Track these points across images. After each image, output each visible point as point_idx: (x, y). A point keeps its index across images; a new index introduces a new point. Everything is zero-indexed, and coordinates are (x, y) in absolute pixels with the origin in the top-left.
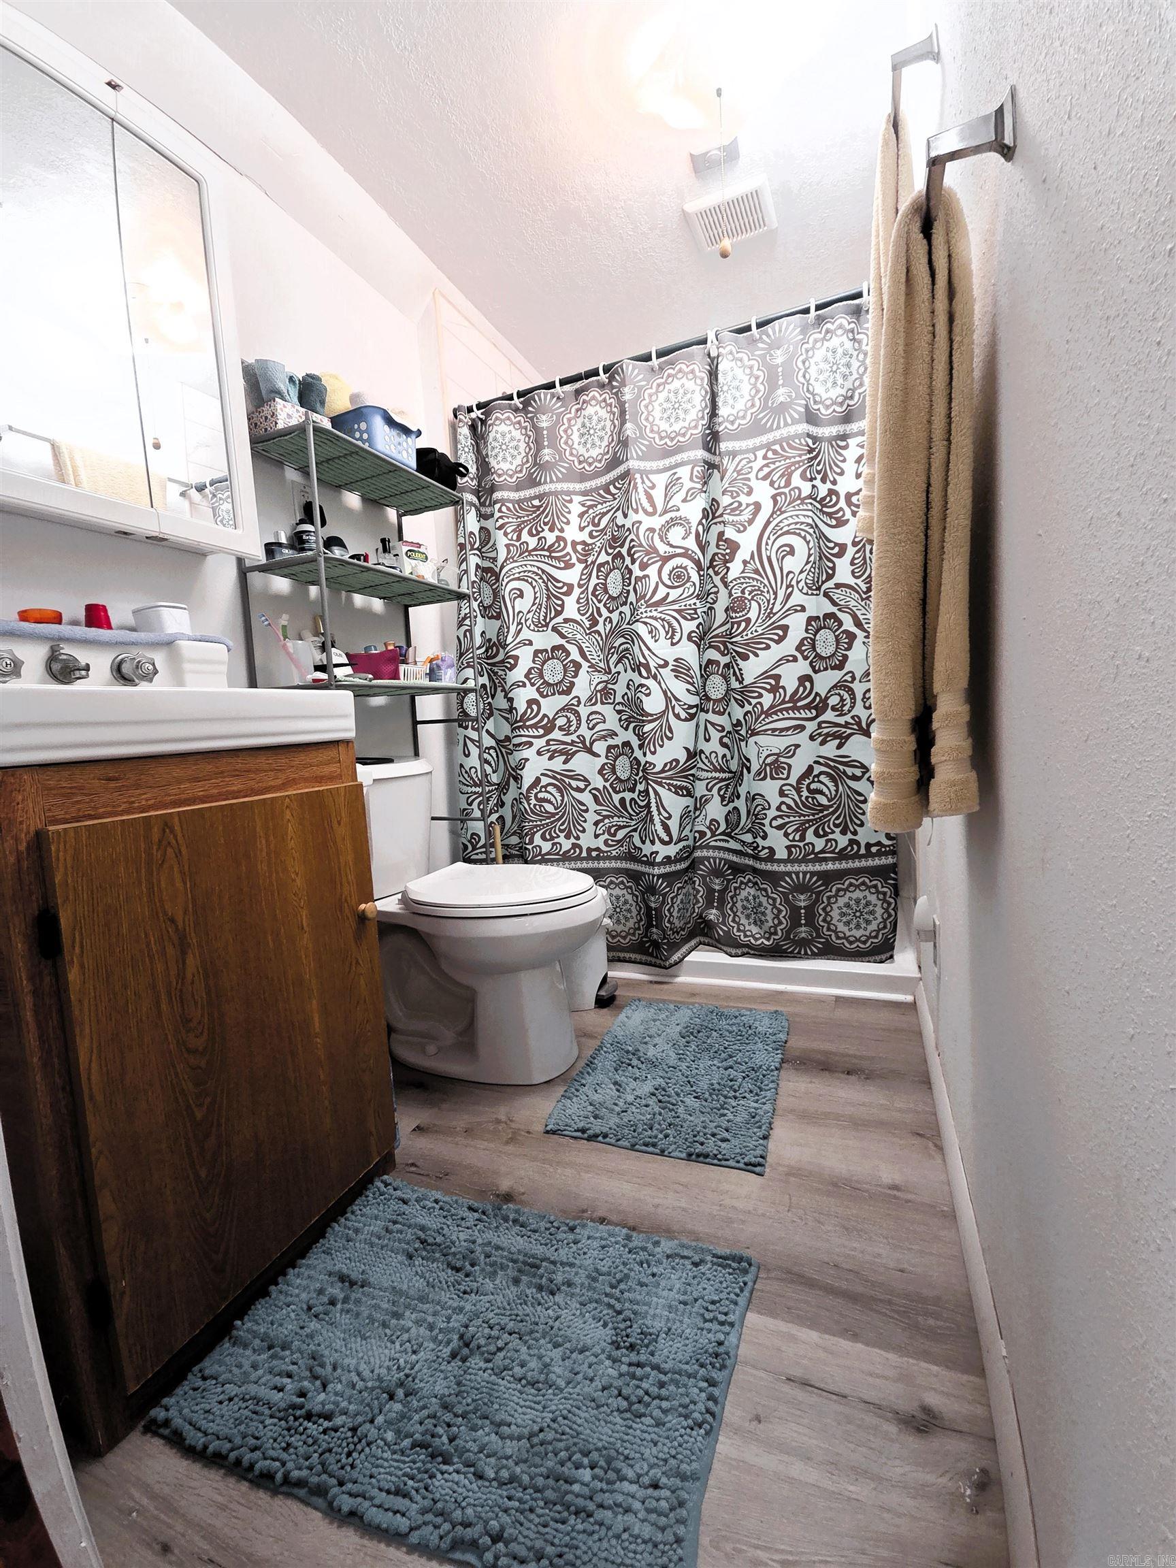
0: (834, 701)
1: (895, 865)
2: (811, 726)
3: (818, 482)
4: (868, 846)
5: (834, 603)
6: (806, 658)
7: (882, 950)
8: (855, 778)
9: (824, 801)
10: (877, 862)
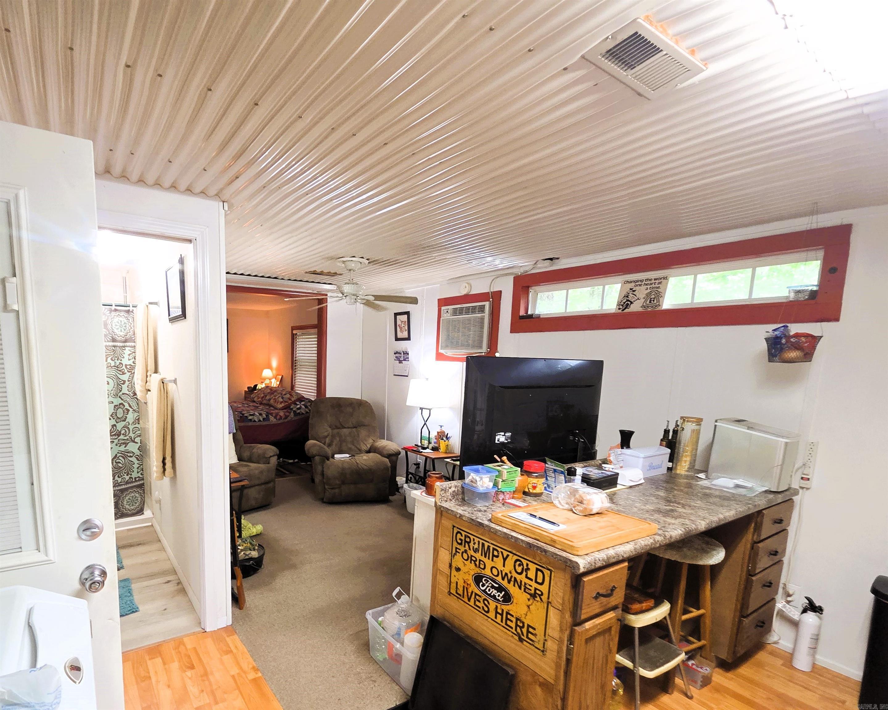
0: (123, 432)
1: (144, 483)
2: (116, 441)
3: (116, 361)
4: (135, 478)
5: (122, 400)
6: (114, 419)
7: (140, 511)
8: (131, 457)
9: (120, 465)
10: (138, 483)
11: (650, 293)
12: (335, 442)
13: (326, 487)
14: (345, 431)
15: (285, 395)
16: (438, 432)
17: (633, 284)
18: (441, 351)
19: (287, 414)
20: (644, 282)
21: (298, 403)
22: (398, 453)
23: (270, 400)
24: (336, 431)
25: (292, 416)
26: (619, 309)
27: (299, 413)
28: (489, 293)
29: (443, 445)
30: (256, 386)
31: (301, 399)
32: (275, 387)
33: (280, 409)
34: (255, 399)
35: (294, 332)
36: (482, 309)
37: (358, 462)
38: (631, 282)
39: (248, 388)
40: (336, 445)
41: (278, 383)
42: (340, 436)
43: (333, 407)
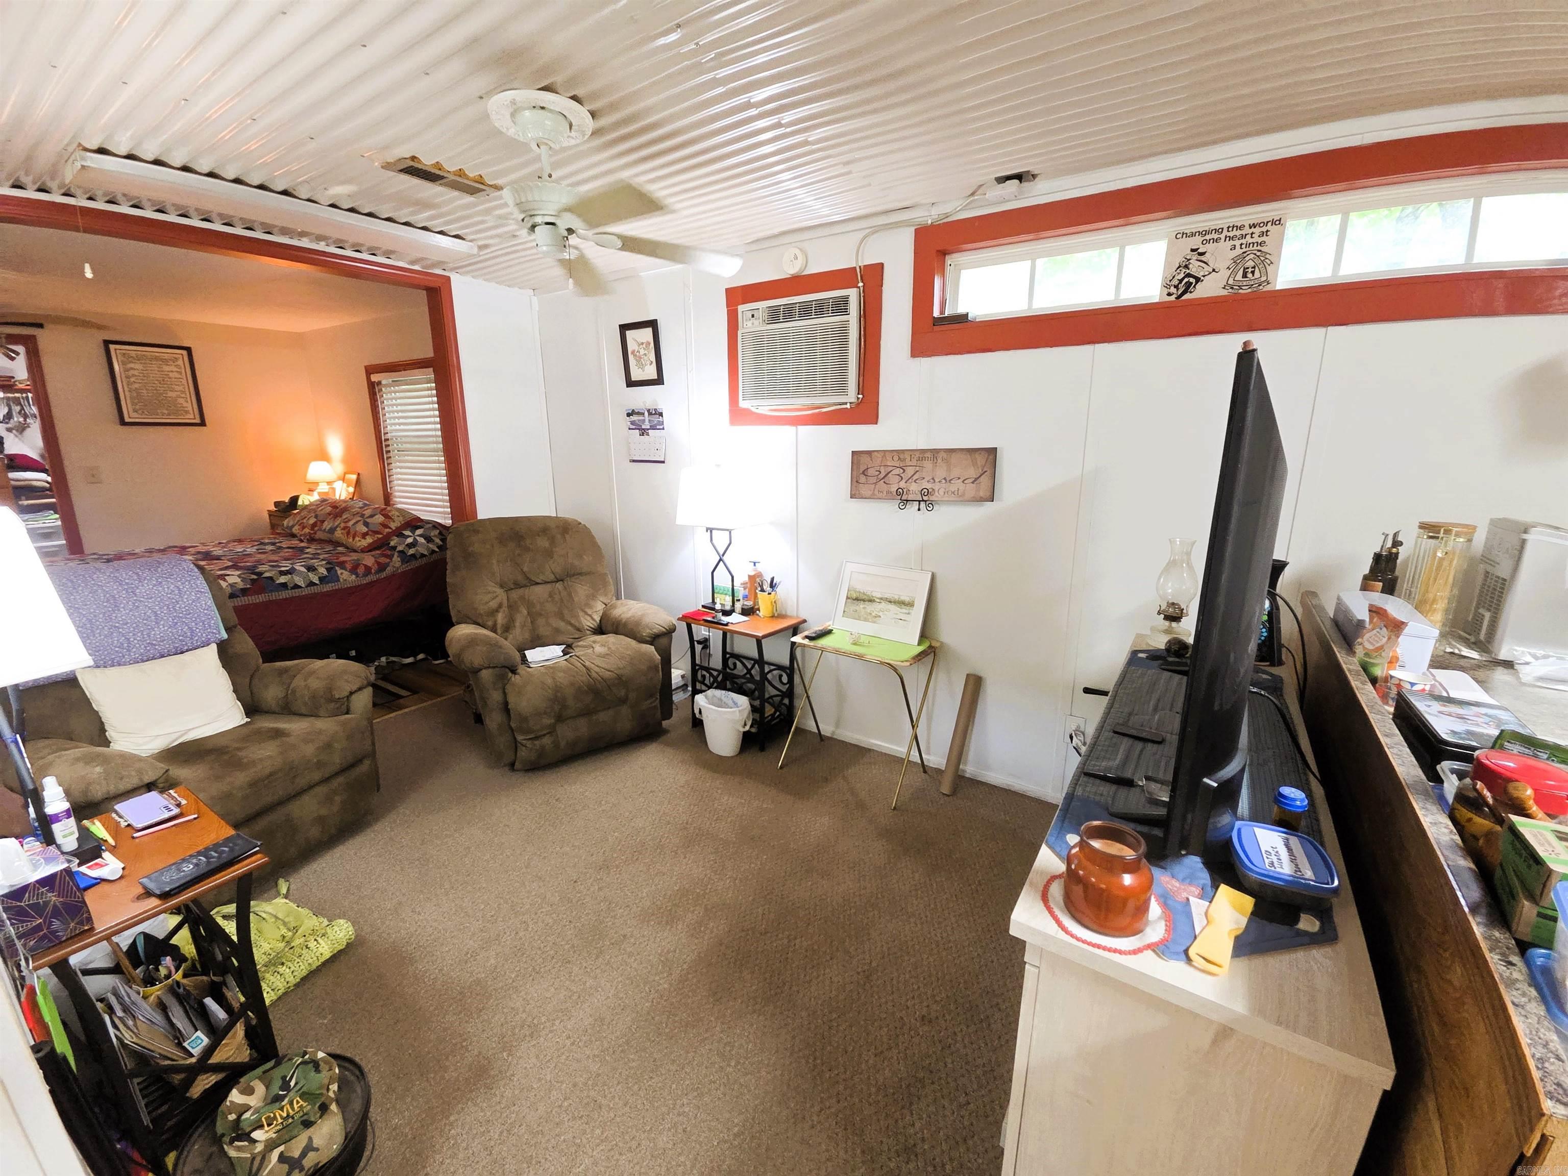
11: (1243, 256)
12: (519, 620)
13: (520, 738)
14: (539, 592)
15: (372, 516)
16: (750, 577)
17: (1198, 240)
18: (743, 404)
19: (383, 560)
20: (1225, 233)
21: (407, 533)
22: (670, 632)
23: (332, 530)
24: (515, 595)
25: (398, 564)
26: (1169, 294)
27: (413, 556)
28: (855, 268)
29: (764, 603)
30: (294, 500)
31: (414, 523)
32: (345, 501)
33: (363, 551)
34: (296, 530)
35: (375, 378)
36: (841, 306)
37: (587, 663)
38: (1193, 235)
39: (277, 504)
40: (523, 626)
41: (351, 489)
42: (530, 605)
43: (502, 540)
